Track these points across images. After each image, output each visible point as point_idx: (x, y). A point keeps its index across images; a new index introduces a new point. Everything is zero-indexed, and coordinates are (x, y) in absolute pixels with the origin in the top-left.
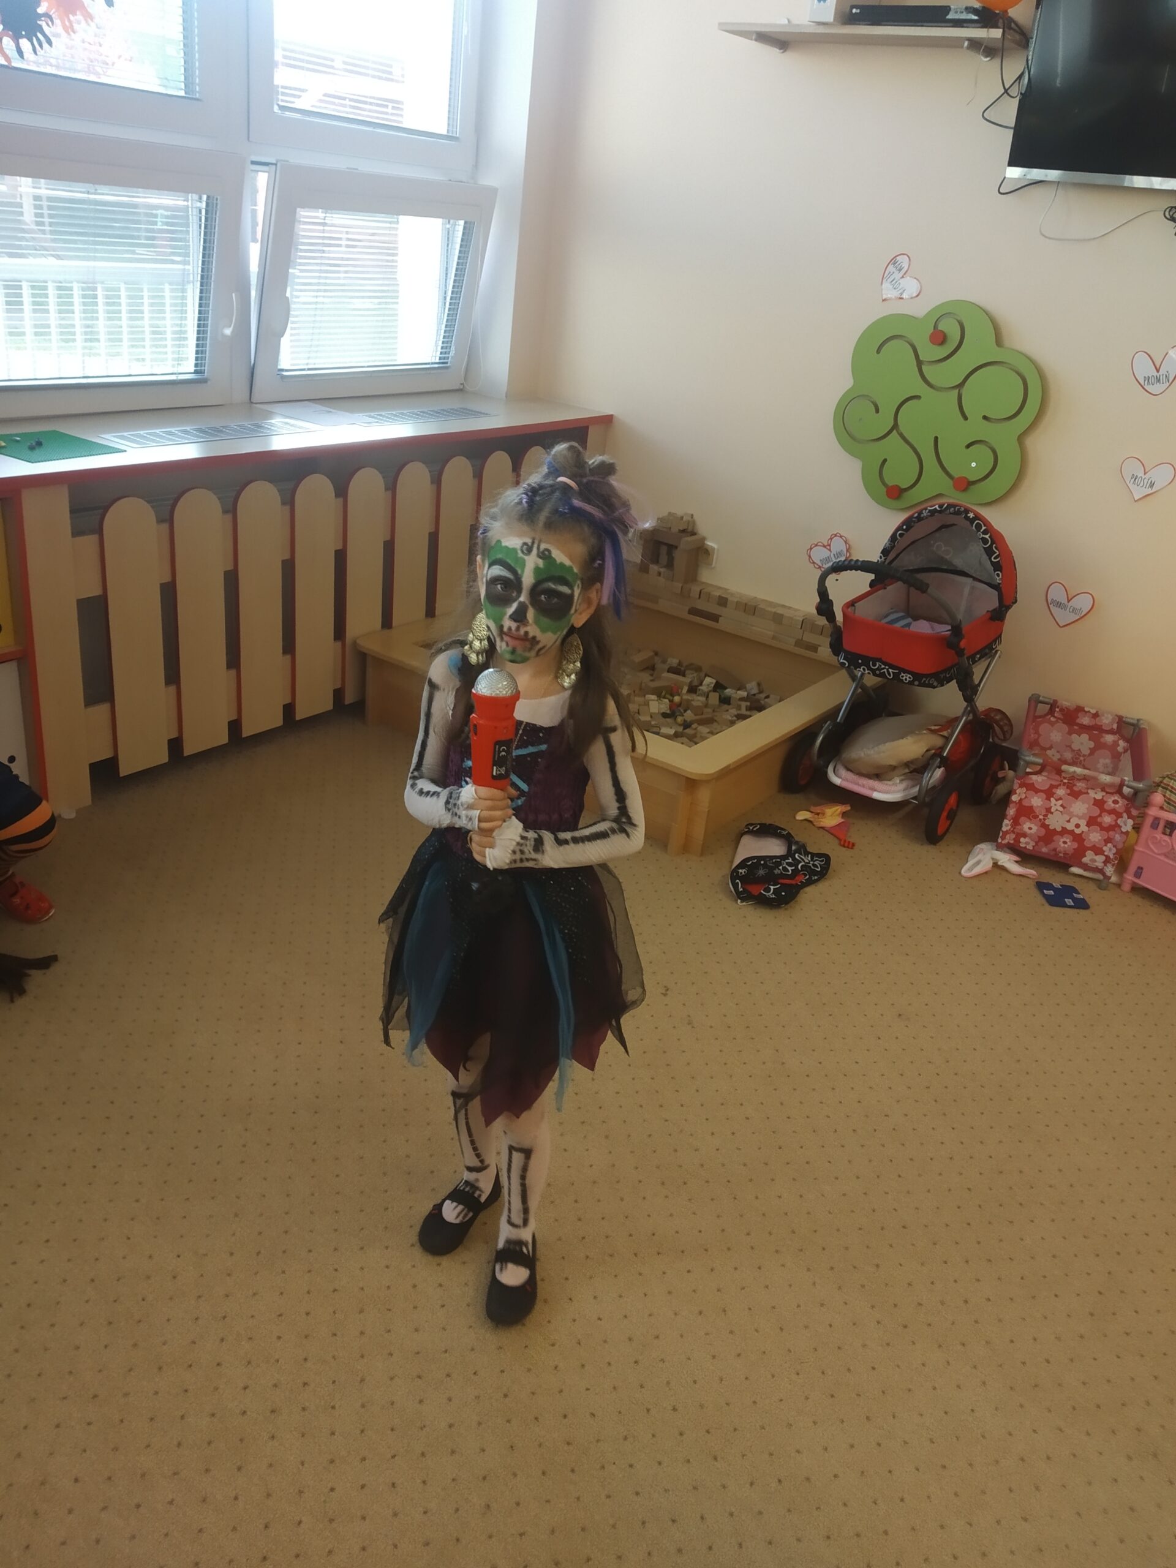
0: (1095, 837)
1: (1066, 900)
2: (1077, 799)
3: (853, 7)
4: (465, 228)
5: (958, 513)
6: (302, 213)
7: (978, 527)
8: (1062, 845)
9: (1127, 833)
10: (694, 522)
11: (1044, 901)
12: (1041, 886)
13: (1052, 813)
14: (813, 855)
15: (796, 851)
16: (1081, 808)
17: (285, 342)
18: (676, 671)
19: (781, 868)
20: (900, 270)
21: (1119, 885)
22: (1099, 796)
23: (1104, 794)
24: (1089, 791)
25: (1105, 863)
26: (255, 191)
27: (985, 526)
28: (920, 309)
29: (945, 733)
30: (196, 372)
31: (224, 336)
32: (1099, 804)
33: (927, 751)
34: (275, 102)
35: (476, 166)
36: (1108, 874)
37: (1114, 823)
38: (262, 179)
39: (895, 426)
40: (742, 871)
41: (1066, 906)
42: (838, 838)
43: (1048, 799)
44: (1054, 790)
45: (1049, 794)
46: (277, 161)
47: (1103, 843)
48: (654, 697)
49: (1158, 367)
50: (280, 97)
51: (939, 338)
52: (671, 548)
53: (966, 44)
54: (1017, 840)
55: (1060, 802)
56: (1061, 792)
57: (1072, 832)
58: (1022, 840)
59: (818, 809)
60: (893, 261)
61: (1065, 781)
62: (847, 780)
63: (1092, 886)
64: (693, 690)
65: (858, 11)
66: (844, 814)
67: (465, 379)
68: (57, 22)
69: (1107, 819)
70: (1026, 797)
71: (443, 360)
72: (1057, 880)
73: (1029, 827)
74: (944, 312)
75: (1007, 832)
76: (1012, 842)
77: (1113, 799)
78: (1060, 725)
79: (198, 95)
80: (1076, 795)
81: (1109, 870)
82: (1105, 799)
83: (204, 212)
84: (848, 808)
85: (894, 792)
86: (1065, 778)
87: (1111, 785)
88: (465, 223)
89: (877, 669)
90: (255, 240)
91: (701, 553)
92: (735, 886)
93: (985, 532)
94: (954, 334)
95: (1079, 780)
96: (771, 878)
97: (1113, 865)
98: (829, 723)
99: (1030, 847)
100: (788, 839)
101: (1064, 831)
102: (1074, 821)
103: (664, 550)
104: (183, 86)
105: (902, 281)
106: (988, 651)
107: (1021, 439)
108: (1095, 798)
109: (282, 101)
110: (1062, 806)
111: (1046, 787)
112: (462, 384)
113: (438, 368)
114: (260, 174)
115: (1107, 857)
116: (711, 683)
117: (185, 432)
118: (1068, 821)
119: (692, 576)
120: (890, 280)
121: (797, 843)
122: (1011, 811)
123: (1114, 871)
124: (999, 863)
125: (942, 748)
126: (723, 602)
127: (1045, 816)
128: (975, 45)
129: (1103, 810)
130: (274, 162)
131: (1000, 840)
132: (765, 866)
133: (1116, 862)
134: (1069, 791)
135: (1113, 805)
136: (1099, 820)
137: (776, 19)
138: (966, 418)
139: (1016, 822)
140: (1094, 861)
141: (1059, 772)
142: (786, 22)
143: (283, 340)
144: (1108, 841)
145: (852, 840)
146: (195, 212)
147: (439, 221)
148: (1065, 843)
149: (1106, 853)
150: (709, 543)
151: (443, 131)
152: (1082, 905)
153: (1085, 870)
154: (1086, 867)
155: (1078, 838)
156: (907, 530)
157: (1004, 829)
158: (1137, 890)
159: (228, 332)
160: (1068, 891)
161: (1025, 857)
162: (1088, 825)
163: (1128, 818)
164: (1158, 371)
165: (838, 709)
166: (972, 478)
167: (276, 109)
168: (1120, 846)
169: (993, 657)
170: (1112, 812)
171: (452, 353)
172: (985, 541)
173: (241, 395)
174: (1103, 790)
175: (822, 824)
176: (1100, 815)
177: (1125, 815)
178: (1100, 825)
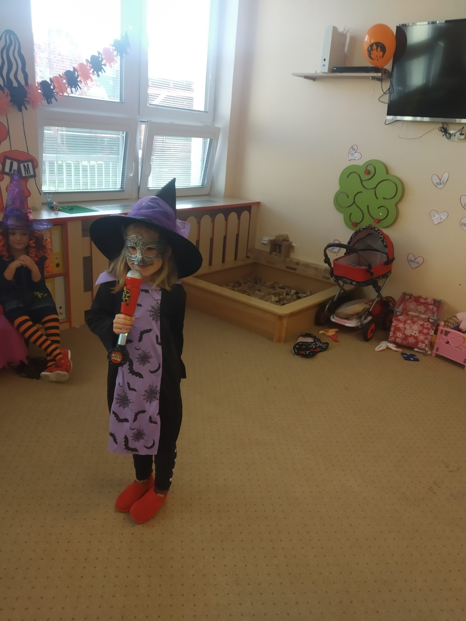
0: (422, 337)
1: (411, 358)
2: (414, 324)
3: (334, 67)
4: (210, 141)
5: (372, 229)
6: (156, 137)
7: (379, 233)
8: (411, 341)
9: (432, 335)
10: (288, 237)
11: (403, 359)
12: (403, 354)
13: (406, 329)
14: (323, 343)
15: (316, 341)
16: (416, 327)
17: (150, 178)
18: (282, 288)
19: (311, 346)
20: (354, 150)
21: (431, 355)
22: (422, 323)
23: (423, 322)
24: (418, 321)
25: (426, 346)
26: (141, 131)
27: (381, 233)
28: (361, 163)
29: (370, 304)
30: (121, 188)
31: (130, 177)
32: (422, 325)
33: (364, 309)
34: (148, 102)
35: (214, 121)
36: (427, 350)
37: (427, 332)
38: (143, 127)
39: (354, 202)
40: (297, 346)
41: (410, 360)
42: (333, 339)
43: (405, 324)
44: (407, 321)
45: (405, 322)
46: (148, 121)
47: (425, 340)
48: (273, 296)
49: (440, 179)
50: (150, 101)
51: (368, 172)
52: (280, 246)
53: (371, 78)
54: (395, 340)
55: (409, 325)
56: (409, 322)
57: (414, 336)
58: (397, 339)
59: (327, 330)
60: (352, 148)
61: (410, 318)
62: (337, 320)
63: (422, 355)
64: (287, 294)
65: (336, 69)
66: (336, 332)
67: (210, 191)
68: (83, 82)
69: (425, 331)
70: (397, 324)
71: (203, 184)
72: (409, 352)
73: (399, 334)
74: (368, 164)
75: (391, 337)
76: (393, 340)
77: (427, 324)
78: (413, 302)
79: (123, 101)
80: (414, 322)
81: (427, 349)
82: (424, 324)
83: (125, 137)
84: (337, 330)
85: (353, 324)
86: (410, 317)
87: (425, 319)
88: (210, 139)
89: (345, 281)
90: (140, 149)
91: (290, 248)
92: (295, 351)
93: (381, 235)
94: (372, 171)
95: (415, 317)
96: (307, 349)
97: (428, 347)
98: (330, 301)
99: (400, 342)
100: (315, 338)
101: (411, 336)
102: (414, 332)
103: (277, 247)
104: (119, 99)
105: (355, 154)
106: (386, 276)
107: (396, 205)
108: (420, 324)
109: (150, 102)
110: (409, 327)
111: (404, 320)
112: (209, 193)
113: (201, 187)
114: (143, 125)
115: (426, 344)
116: (294, 292)
117: (117, 206)
118: (412, 332)
119: (287, 255)
120: (351, 154)
121: (317, 339)
122: (392, 329)
123: (429, 349)
124: (389, 347)
125: (369, 309)
126: (298, 264)
127: (404, 330)
128: (373, 78)
129: (424, 328)
130: (147, 121)
131: (389, 339)
132: (305, 345)
133: (429, 346)
134: (411, 321)
135: (427, 326)
136: (423, 331)
137: (311, 71)
138: (377, 198)
139: (394, 333)
140: (421, 346)
141: (408, 315)
142: (315, 72)
143: (149, 178)
144: (426, 339)
145: (338, 340)
146: (122, 137)
147: (202, 139)
148: (411, 340)
149: (426, 343)
150: (294, 244)
151: (203, 110)
152: (417, 360)
153: (419, 350)
154: (419, 348)
155: (416, 338)
156: (356, 235)
157: (391, 335)
158: (437, 356)
159: (131, 175)
160: (412, 356)
161: (398, 345)
162: (419, 333)
163: (432, 330)
164: (440, 180)
165: (334, 296)
166: (381, 218)
167: (148, 105)
168: (430, 340)
169: (387, 278)
170: (427, 328)
171: (206, 182)
172: (381, 238)
173: (135, 195)
174: (423, 321)
175: (328, 335)
176: (423, 330)
177: (431, 329)
178: (423, 333)
